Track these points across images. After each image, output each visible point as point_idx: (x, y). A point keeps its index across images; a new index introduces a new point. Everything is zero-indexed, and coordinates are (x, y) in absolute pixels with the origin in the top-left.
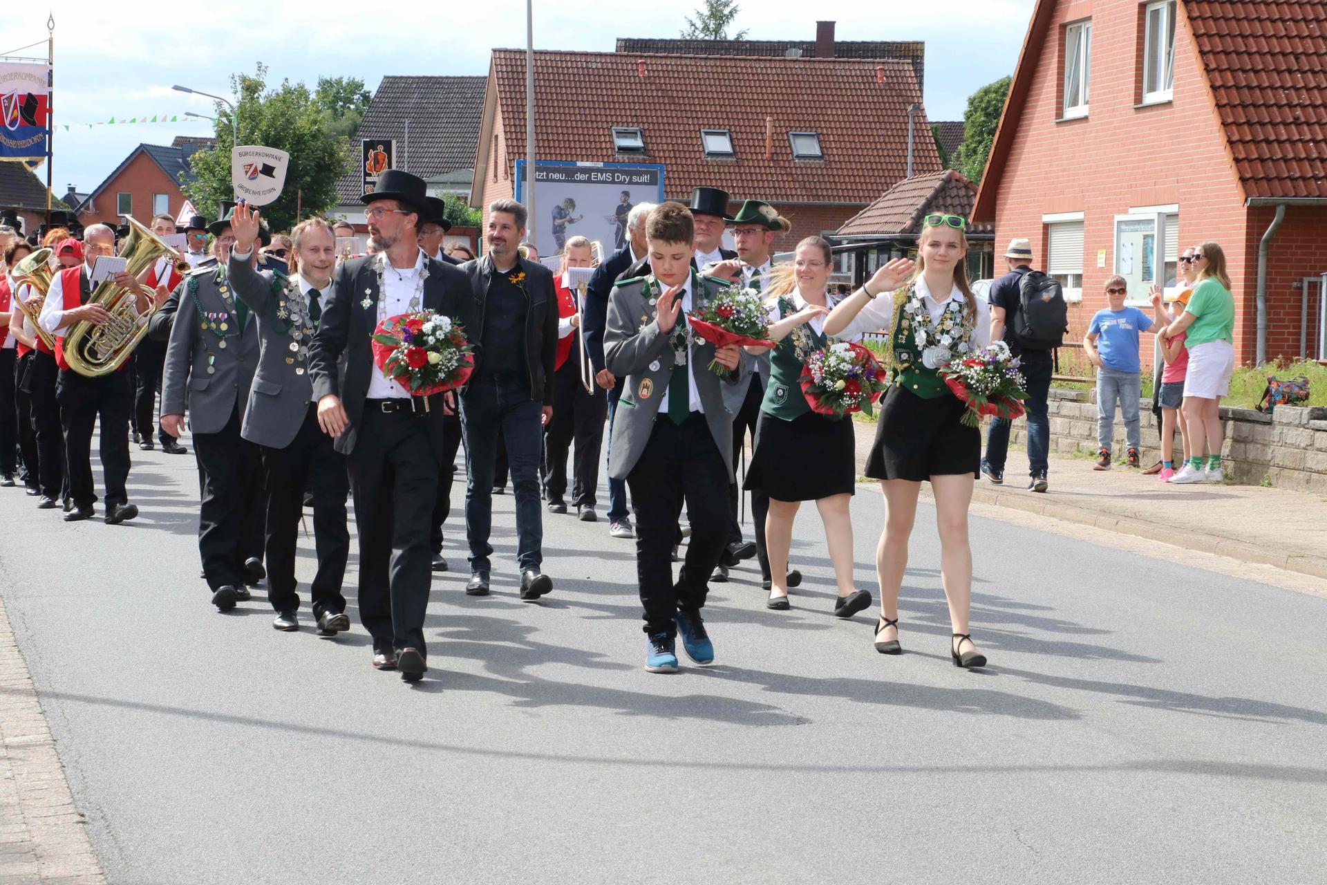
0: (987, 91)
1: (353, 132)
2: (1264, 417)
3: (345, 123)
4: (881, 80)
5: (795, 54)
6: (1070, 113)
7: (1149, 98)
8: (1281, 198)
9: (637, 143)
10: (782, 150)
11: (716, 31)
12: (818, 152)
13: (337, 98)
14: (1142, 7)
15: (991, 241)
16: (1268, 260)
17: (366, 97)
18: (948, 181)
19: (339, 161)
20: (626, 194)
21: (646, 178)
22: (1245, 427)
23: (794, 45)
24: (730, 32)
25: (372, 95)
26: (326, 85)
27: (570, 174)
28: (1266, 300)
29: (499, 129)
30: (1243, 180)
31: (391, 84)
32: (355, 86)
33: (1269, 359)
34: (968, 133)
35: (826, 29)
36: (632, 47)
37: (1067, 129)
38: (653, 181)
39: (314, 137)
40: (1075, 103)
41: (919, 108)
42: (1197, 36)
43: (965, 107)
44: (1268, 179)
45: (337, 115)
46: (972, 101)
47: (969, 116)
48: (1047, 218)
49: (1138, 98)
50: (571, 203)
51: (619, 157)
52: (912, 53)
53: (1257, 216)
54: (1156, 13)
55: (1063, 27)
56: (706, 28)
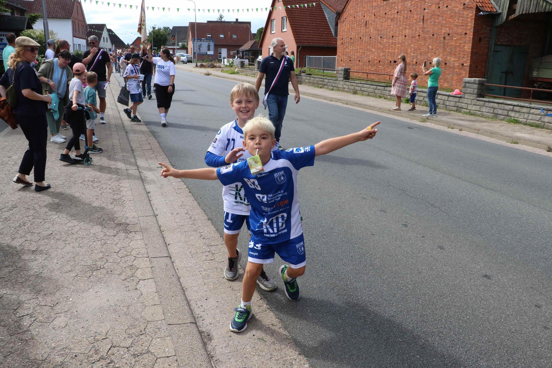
0: (260, 29)
1: (169, 34)
2: (299, 75)
3: (167, 33)
4: (245, 27)
5: (232, 23)
6: (272, 32)
7: (283, 30)
8: (301, 45)
9: (210, 36)
10: (231, 37)
11: (221, 20)
12: (236, 37)
13: (166, 29)
14: (282, 18)
15: (261, 50)
16: (299, 53)
17: (170, 29)
18: (255, 42)
19: (167, 39)
20: (209, 43)
21: (212, 41)
22: (297, 76)
23: (232, 22)
24: (223, 20)
25: (171, 29)
26: (164, 27)
27: (201, 40)
28: (299, 59)
29: (190, 34)
30: (296, 42)
31: (174, 28)
32: (168, 28)
33: (300, 67)
34: (257, 35)
35: (237, 20)
36: (209, 22)
37: (272, 35)
38: (213, 41)
39: (164, 35)
40: (273, 31)
41: (251, 31)
42: (290, 22)
43: (257, 31)
44: (299, 42)
45: (166, 32)
46: (258, 30)
47: (257, 32)
48: (269, 47)
49: (282, 30)
50: (201, 45)
51: (208, 38)
52: (249, 23)
53: (298, 47)
54: (284, 19)
55: (271, 20)
56: (219, 19)
